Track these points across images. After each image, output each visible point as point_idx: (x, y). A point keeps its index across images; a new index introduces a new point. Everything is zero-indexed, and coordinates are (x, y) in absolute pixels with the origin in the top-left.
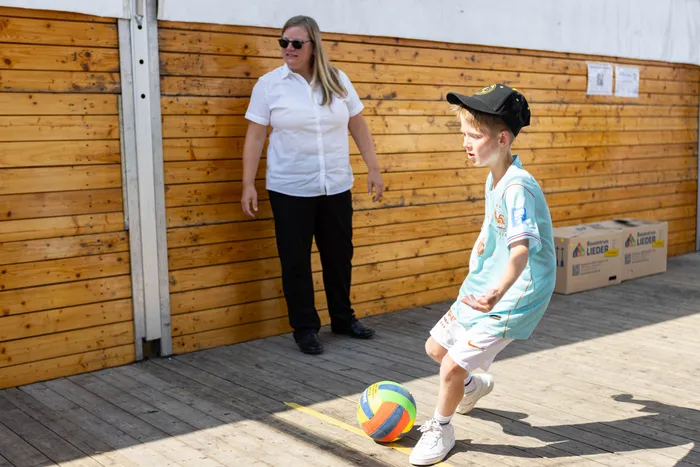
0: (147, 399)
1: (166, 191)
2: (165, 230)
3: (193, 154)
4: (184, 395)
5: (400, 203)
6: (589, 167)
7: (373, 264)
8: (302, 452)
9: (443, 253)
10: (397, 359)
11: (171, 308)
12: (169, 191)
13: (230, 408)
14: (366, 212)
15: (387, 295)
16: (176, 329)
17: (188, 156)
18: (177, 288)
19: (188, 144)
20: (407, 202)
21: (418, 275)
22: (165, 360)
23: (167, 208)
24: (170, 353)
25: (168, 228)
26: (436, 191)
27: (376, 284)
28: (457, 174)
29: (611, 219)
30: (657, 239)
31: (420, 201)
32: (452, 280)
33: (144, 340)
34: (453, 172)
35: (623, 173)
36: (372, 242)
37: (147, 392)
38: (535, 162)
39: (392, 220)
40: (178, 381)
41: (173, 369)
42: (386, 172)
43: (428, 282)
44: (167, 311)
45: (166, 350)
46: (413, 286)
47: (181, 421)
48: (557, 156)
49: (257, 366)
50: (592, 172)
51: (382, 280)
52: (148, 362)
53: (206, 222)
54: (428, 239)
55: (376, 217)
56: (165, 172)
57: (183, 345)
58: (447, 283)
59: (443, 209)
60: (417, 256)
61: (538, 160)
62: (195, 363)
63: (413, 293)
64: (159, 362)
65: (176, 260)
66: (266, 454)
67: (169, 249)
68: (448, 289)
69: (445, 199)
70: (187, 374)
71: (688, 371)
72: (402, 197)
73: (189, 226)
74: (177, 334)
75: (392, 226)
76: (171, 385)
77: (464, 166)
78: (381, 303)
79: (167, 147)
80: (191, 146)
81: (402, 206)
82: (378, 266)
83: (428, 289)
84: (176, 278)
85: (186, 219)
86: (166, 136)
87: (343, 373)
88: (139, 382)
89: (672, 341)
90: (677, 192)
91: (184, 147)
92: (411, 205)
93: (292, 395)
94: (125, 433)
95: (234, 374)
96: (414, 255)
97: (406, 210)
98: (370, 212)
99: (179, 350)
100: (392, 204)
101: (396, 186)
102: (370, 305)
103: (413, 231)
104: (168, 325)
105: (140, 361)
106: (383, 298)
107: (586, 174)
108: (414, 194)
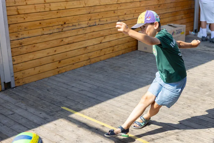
0: (9, 108)
1: (9, 27)
2: (9, 42)
3: (18, 12)
4: (23, 105)
5: (94, 24)
6: (159, 7)
7: (86, 47)
8: (71, 129)
9: (110, 41)
10: (98, 84)
11: (14, 70)
12: (10, 27)
13: (41, 110)
14: (83, 29)
15: (91, 58)
16: (16, 78)
17: (16, 13)
18: (15, 63)
19: (16, 8)
20: (97, 24)
21: (101, 50)
22: (13, 89)
23: (10, 33)
24: (15, 86)
25: (11, 41)
26: (107, 19)
27: (87, 54)
28: (114, 12)
29: (166, 24)
30: (182, 32)
31: (102, 23)
32: (113, 50)
33: (4, 83)
34: (113, 12)
35: (170, 8)
36: (85, 39)
37: (9, 105)
38: (141, 6)
39: (92, 31)
40: (20, 99)
41: (17, 93)
42: (89, 13)
43: (105, 52)
44: (12, 72)
45: (13, 86)
46: (100, 54)
47: (24, 118)
48: (149, 3)
49: (48, 90)
50: (160, 8)
51: (89, 53)
52: (6, 91)
53: (25, 37)
54: (104, 36)
55: (86, 30)
56: (8, 19)
57: (19, 83)
58: (111, 52)
59: (110, 25)
60: (101, 43)
61: (142, 5)
62: (24, 90)
63: (100, 56)
64: (10, 90)
65: (14, 52)
66: (58, 131)
67: (11, 48)
68: (112, 54)
69: (110, 22)
70: (22, 95)
71: (198, 86)
72: (95, 22)
73: (19, 39)
74: (16, 79)
75: (92, 33)
76: (17, 101)
77: (117, 9)
78: (89, 61)
79: (8, 10)
80: (17, 9)
81: (95, 25)
82: (88, 48)
83: (105, 54)
84: (15, 59)
85: (17, 37)
86: (7, 6)
87: (79, 92)
88: (5, 100)
89: (191, 73)
90: (188, 13)
91: (15, 10)
92: (98, 25)
93: (63, 103)
94: (4, 125)
95: (40, 95)
96: (100, 43)
97: (97, 27)
98: (84, 28)
99: (17, 85)
100: (92, 25)
101: (93, 18)
102: (85, 62)
103: (100, 34)
104: (13, 76)
105: (4, 91)
106: (89, 59)
107: (158, 9)
108: (100, 21)
